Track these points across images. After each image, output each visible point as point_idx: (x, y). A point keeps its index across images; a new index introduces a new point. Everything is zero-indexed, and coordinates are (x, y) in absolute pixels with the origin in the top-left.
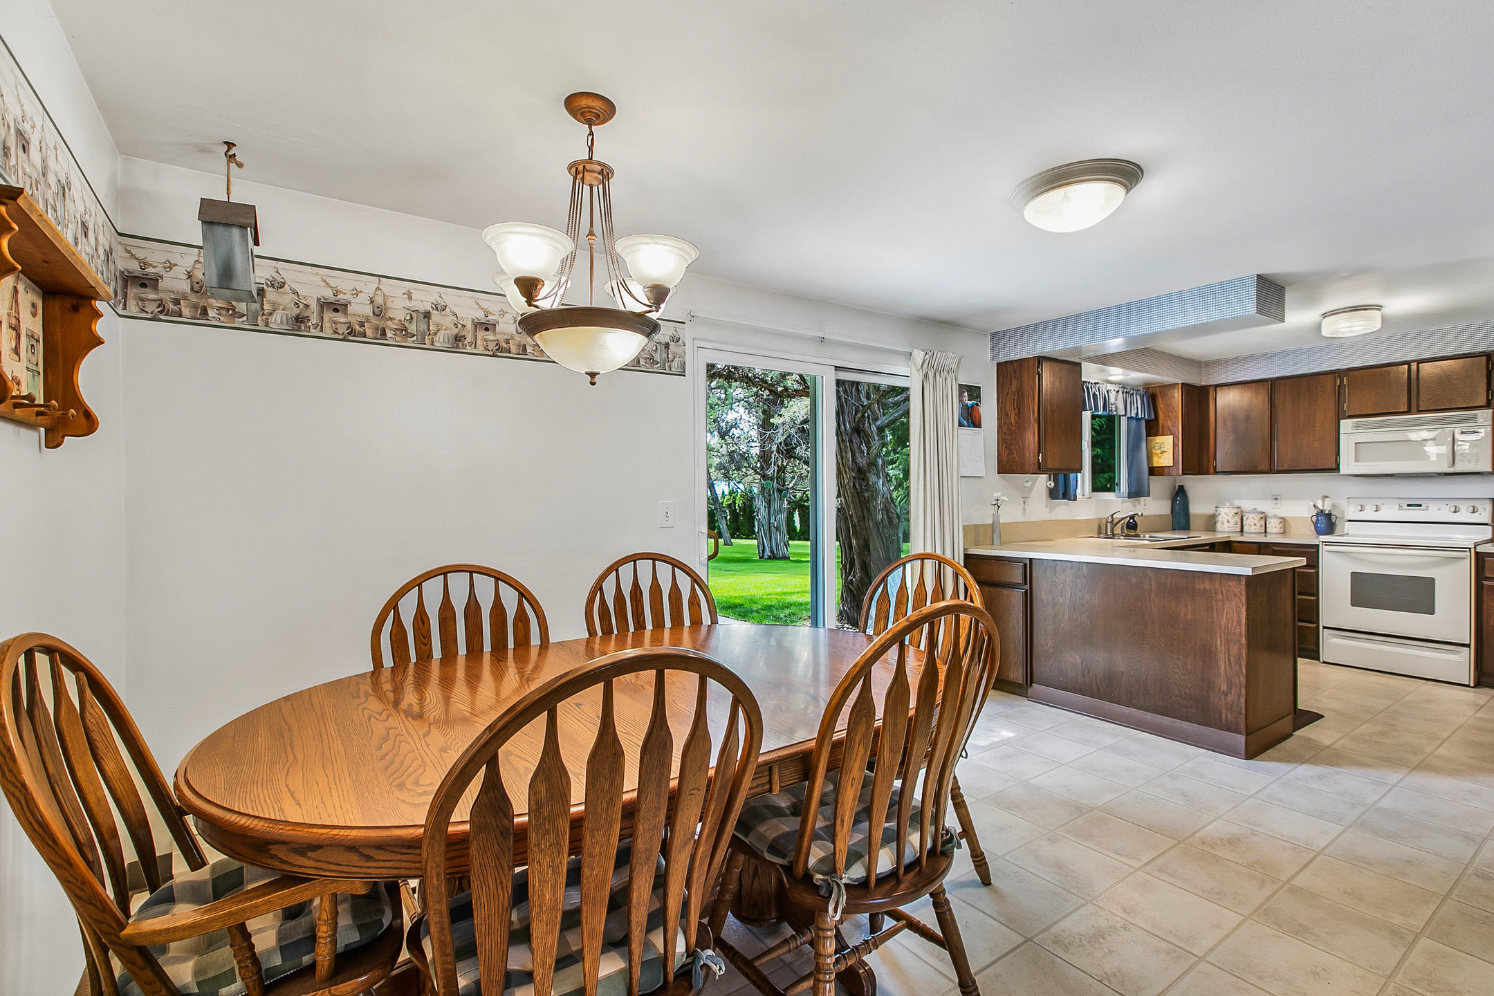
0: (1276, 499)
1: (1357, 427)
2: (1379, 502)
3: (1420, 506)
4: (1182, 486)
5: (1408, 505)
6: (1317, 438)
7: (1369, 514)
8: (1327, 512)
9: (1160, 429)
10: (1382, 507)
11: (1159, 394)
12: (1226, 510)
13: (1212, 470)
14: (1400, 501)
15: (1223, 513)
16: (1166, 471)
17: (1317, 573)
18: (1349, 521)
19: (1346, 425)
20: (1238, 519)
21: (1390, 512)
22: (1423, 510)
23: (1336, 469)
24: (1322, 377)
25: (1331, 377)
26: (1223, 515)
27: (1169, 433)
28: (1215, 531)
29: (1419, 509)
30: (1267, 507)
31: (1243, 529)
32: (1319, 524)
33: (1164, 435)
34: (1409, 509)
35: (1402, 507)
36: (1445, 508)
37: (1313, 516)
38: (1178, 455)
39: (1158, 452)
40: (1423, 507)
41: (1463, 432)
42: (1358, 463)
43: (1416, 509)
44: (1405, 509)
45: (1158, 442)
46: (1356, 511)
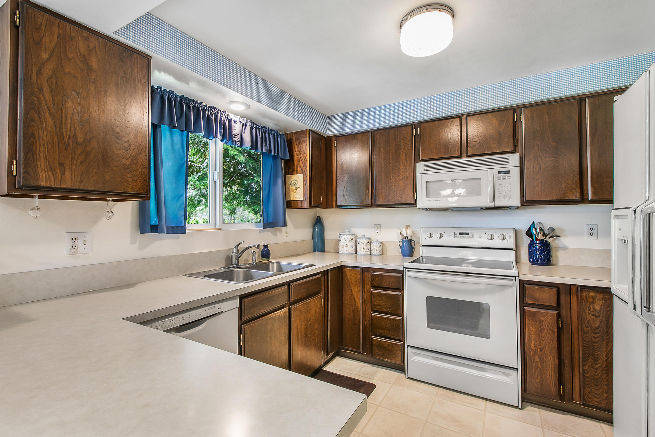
0: (378, 228)
1: (427, 168)
2: (441, 230)
3: (468, 234)
4: (320, 217)
5: (461, 234)
6: (401, 178)
7: (435, 240)
8: (409, 239)
9: (295, 168)
10: (444, 234)
11: (294, 138)
12: (345, 237)
13: (334, 205)
14: (454, 230)
15: (343, 238)
16: (299, 205)
17: (403, 295)
18: (423, 246)
19: (420, 166)
20: (353, 243)
21: (449, 239)
22: (470, 237)
23: (413, 204)
24: (403, 128)
25: (409, 128)
26: (343, 241)
27: (301, 172)
28: (339, 253)
29: (468, 237)
30: (371, 233)
31: (356, 253)
32: (404, 249)
33: (297, 174)
34: (461, 237)
35: (456, 234)
36: (484, 236)
37: (400, 241)
38: (306, 190)
39: (293, 188)
40: (470, 235)
41: (500, 173)
42: (428, 199)
43: (466, 237)
44: (458, 237)
45: (293, 179)
46: (427, 238)
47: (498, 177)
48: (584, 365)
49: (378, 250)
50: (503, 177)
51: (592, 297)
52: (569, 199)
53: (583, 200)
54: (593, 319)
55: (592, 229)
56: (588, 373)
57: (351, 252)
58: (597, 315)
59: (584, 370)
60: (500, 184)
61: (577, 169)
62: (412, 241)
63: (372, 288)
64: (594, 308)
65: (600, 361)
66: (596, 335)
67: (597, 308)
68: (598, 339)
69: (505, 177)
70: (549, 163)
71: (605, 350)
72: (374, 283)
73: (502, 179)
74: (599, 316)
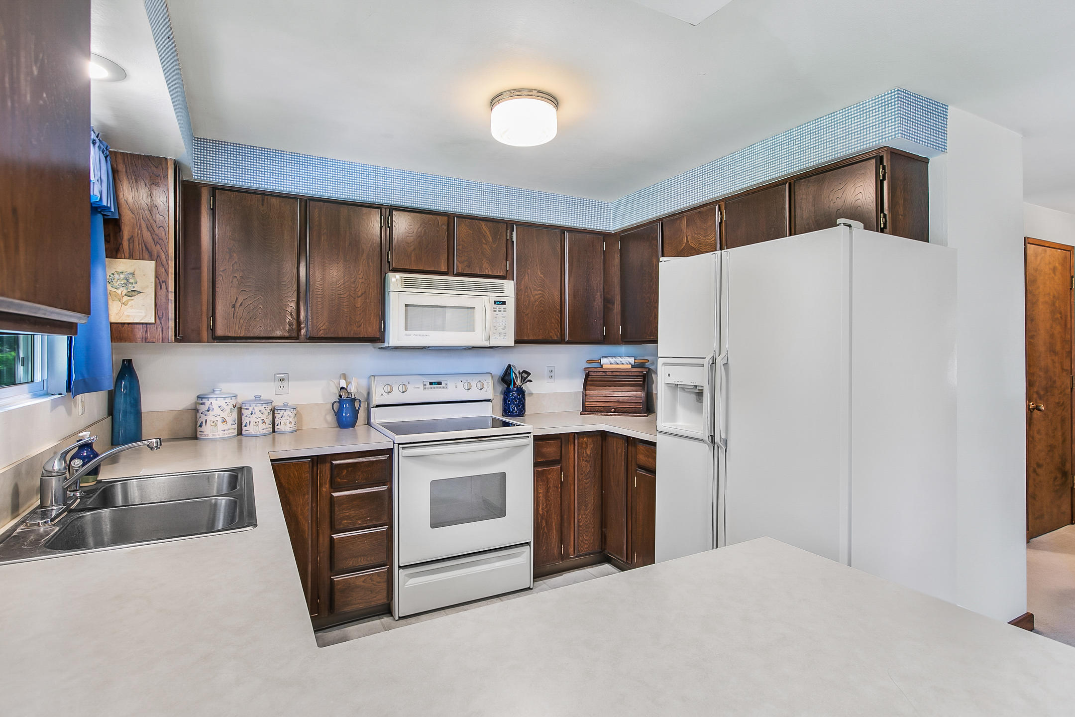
0: (281, 380)
1: (406, 283)
2: (404, 379)
3: (440, 383)
4: (130, 361)
5: (431, 383)
6: (359, 294)
7: (396, 397)
9: (128, 243)
10: (408, 385)
12: (221, 402)
14: (423, 378)
16: (139, 333)
17: (390, 490)
18: (377, 406)
19: (395, 280)
20: (235, 415)
21: (417, 392)
22: (443, 388)
23: (377, 338)
24: (364, 209)
25: (376, 211)
26: (217, 411)
27: (146, 256)
28: (195, 437)
29: (440, 388)
30: (269, 391)
31: (240, 433)
32: (344, 415)
33: (131, 257)
34: (431, 388)
35: (425, 385)
36: (460, 385)
37: (336, 402)
38: (164, 300)
39: (119, 292)
40: (443, 385)
41: (495, 302)
42: (408, 332)
43: (437, 388)
44: (428, 388)
45: (119, 271)
46: (384, 393)
47: (494, 308)
48: (578, 515)
49: (293, 423)
50: (499, 308)
51: (585, 442)
52: (552, 340)
53: (561, 341)
54: (586, 465)
55: (551, 371)
56: (581, 522)
57: (233, 433)
58: (588, 460)
59: (578, 520)
60: (496, 318)
61: (558, 308)
62: (357, 399)
63: (332, 490)
64: (586, 453)
65: (589, 506)
66: (588, 480)
67: (589, 452)
68: (588, 485)
69: (501, 309)
70: (537, 297)
71: (592, 493)
72: (339, 480)
73: (497, 311)
74: (589, 461)
